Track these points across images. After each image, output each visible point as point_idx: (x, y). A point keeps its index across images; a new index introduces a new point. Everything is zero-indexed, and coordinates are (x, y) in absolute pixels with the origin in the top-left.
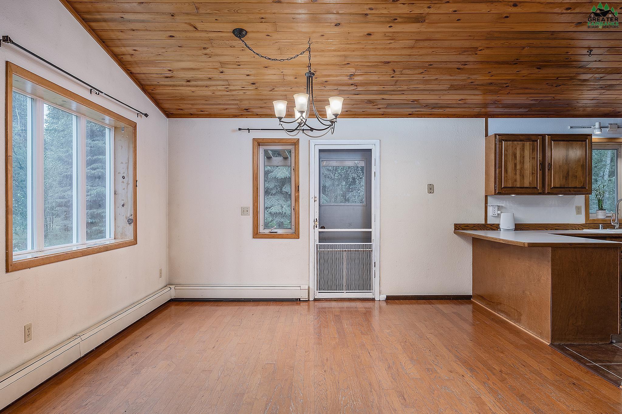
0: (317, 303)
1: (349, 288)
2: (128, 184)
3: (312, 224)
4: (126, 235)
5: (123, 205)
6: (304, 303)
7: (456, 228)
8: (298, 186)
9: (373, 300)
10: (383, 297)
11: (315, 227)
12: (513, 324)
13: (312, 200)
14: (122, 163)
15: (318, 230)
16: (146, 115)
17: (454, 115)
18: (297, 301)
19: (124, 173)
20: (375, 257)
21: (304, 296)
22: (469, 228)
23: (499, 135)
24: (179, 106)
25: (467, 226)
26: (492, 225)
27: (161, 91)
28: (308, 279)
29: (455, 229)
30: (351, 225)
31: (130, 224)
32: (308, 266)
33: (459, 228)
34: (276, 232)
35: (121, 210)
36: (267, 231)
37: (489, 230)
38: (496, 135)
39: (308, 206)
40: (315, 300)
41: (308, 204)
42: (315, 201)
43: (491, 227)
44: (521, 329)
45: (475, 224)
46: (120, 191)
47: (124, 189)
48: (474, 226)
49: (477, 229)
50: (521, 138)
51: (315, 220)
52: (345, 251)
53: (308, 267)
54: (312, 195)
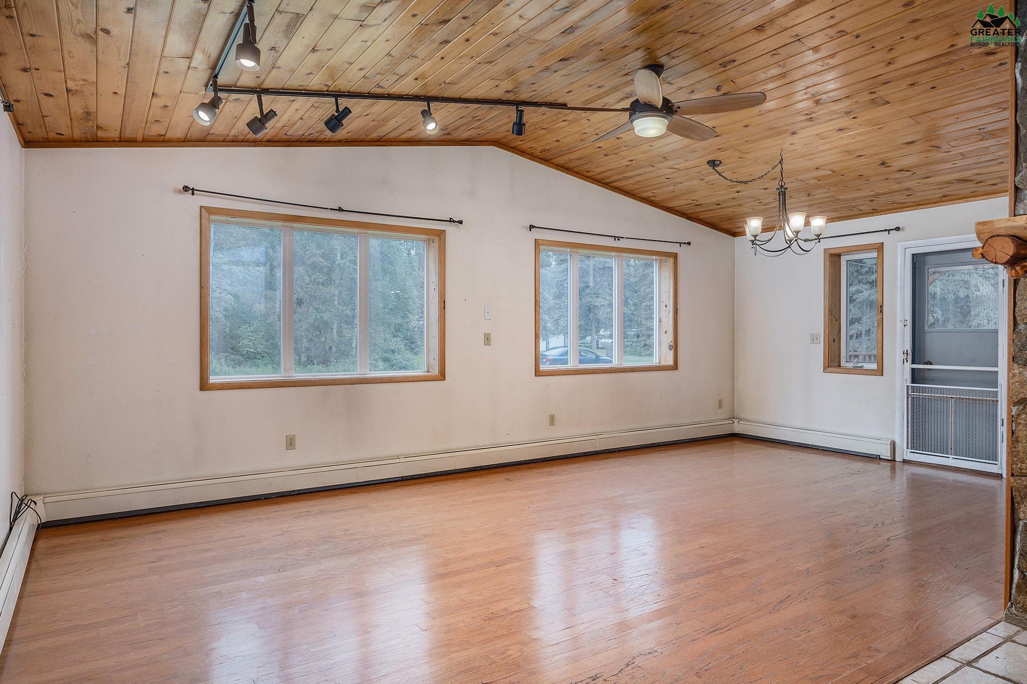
0: (906, 467)
1: (957, 453)
2: (669, 312)
3: (900, 357)
4: (667, 360)
5: (666, 332)
6: (885, 462)
8: (881, 307)
9: (1000, 475)
11: (906, 362)
13: (900, 325)
14: (665, 293)
15: (908, 366)
16: (689, 244)
18: (874, 458)
19: (666, 302)
20: (1003, 411)
21: (886, 454)
24: (735, 225)
27: (710, 215)
28: (894, 432)
31: (670, 350)
32: (894, 414)
34: (861, 367)
35: (664, 336)
36: (850, 365)
40: (905, 462)
42: (905, 326)
46: (663, 319)
47: (666, 317)
51: (907, 353)
52: (952, 397)
54: (900, 318)
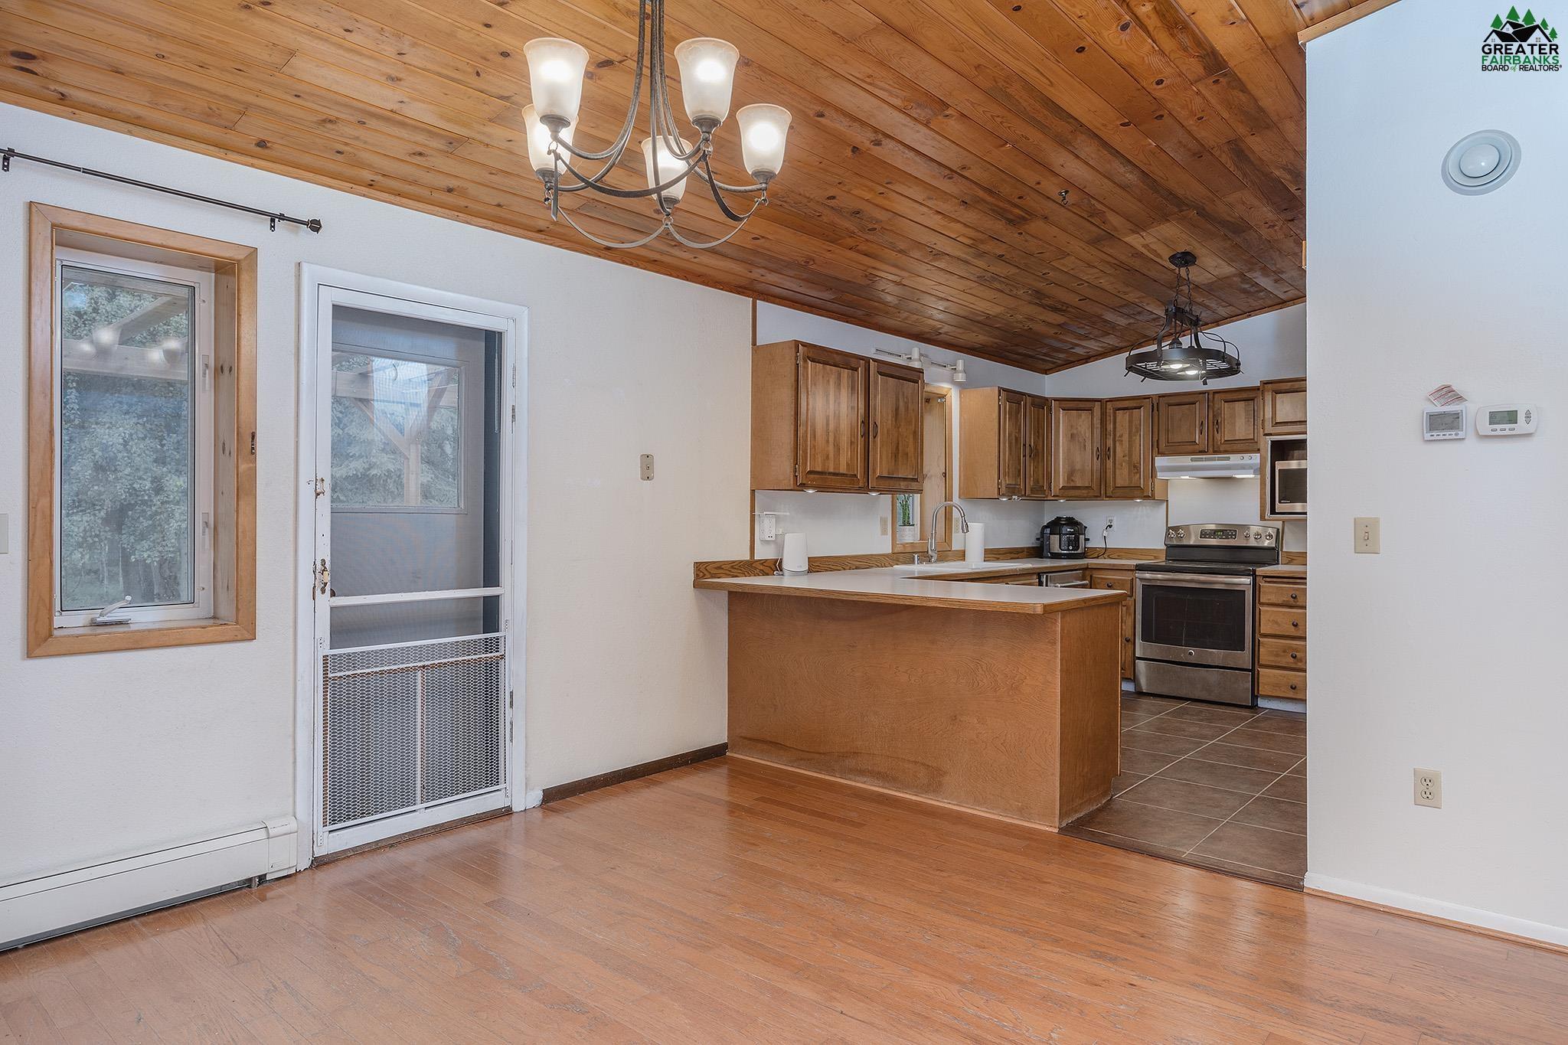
0: (321, 875)
1: (435, 792)
3: (306, 580)
6: (280, 887)
7: (698, 573)
8: (253, 436)
9: (507, 812)
10: (535, 798)
11: (318, 592)
12: (914, 798)
13: (307, 491)
15: (326, 602)
17: (699, 276)
18: (254, 887)
20: (514, 675)
21: (287, 861)
22: (722, 571)
23: (804, 345)
25: (719, 568)
26: (763, 562)
28: (291, 792)
29: (697, 576)
30: (419, 578)
32: (290, 740)
33: (706, 572)
34: (120, 623)
36: (77, 622)
37: (759, 575)
38: (797, 343)
39: (292, 512)
40: (317, 864)
41: (292, 506)
42: (318, 494)
43: (761, 567)
44: (950, 806)
45: (734, 562)
48: (732, 567)
49: (738, 575)
50: (838, 358)
51: (319, 567)
52: (424, 667)
53: (291, 747)
54: (306, 473)
